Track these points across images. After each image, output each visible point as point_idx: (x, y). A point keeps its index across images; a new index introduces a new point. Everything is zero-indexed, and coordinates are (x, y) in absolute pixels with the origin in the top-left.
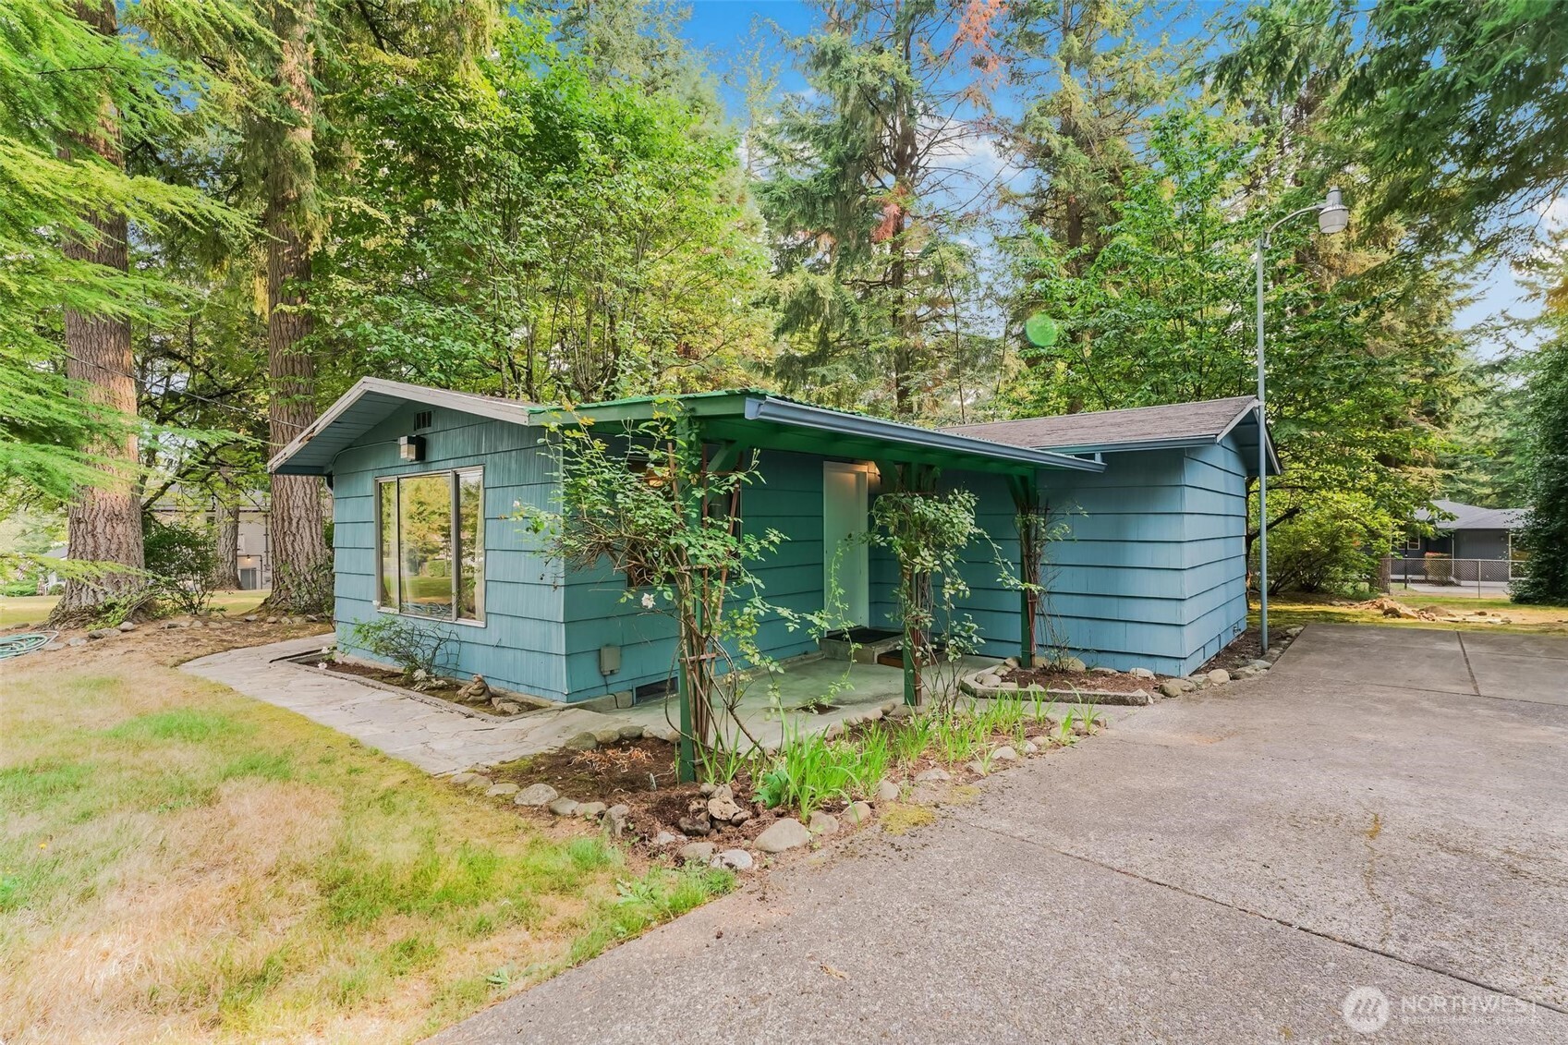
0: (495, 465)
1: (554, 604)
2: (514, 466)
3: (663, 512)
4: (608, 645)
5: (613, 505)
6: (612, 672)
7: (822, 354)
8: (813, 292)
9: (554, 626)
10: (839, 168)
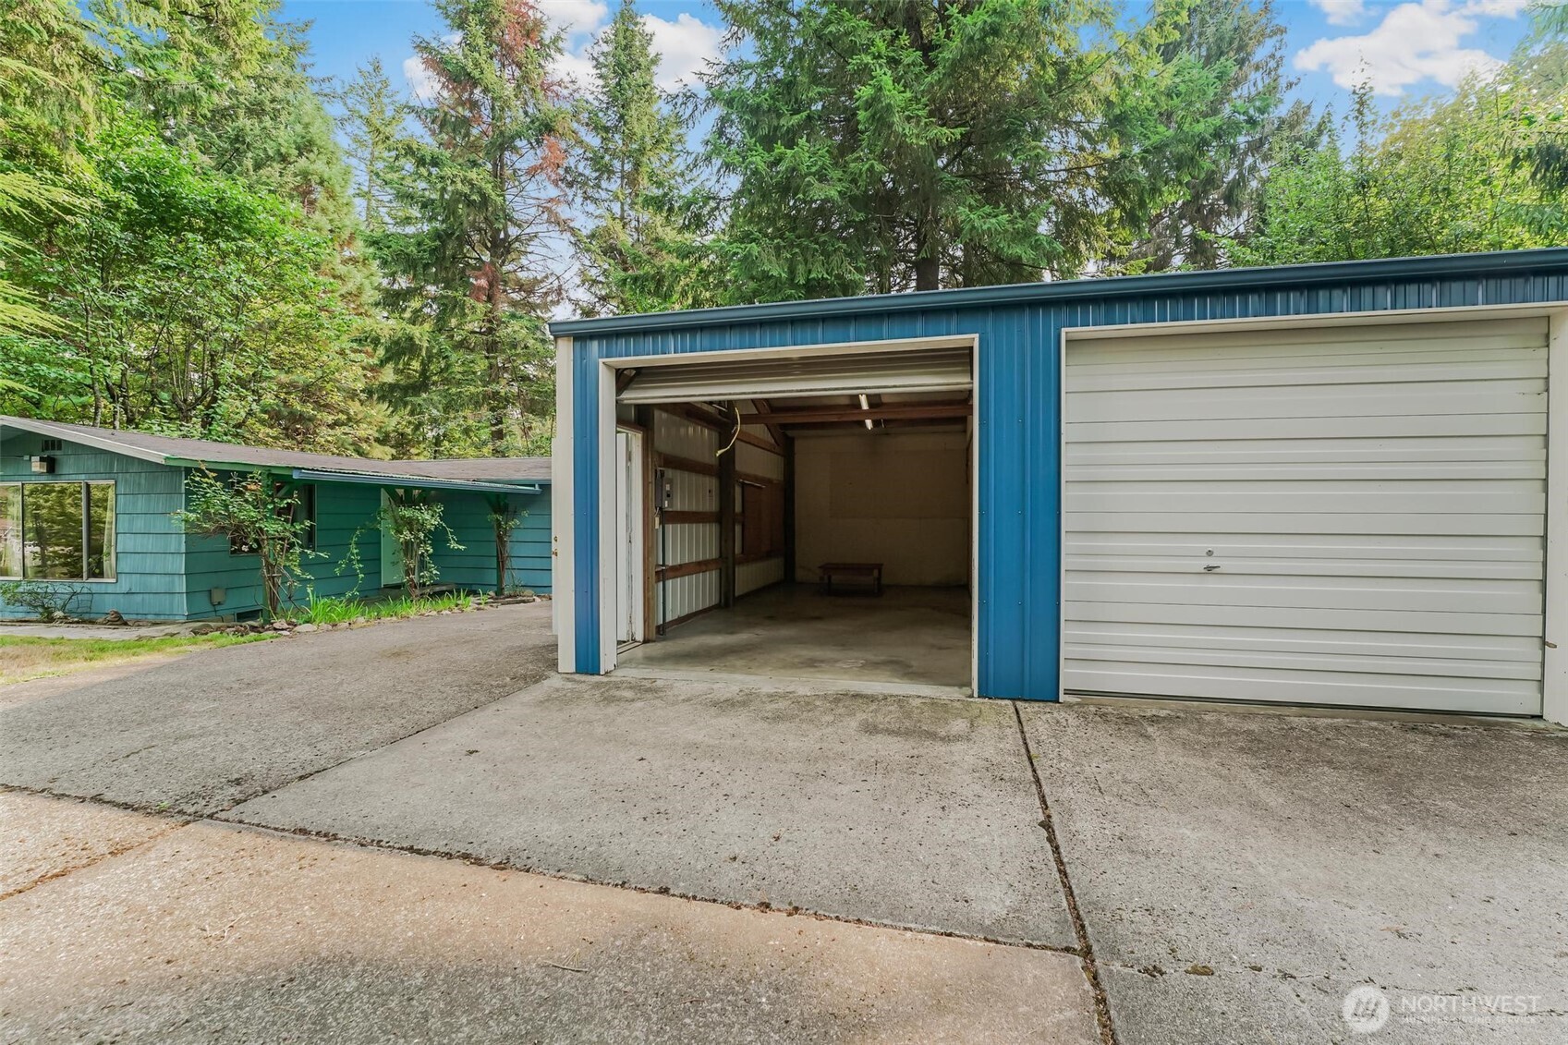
0: (126, 481)
1: (180, 564)
2: (143, 481)
3: (252, 514)
4: (216, 588)
5: (227, 510)
6: (219, 603)
7: (421, 385)
8: (411, 339)
9: (176, 578)
10: (438, 243)
